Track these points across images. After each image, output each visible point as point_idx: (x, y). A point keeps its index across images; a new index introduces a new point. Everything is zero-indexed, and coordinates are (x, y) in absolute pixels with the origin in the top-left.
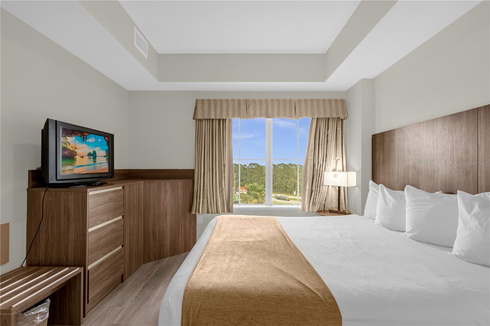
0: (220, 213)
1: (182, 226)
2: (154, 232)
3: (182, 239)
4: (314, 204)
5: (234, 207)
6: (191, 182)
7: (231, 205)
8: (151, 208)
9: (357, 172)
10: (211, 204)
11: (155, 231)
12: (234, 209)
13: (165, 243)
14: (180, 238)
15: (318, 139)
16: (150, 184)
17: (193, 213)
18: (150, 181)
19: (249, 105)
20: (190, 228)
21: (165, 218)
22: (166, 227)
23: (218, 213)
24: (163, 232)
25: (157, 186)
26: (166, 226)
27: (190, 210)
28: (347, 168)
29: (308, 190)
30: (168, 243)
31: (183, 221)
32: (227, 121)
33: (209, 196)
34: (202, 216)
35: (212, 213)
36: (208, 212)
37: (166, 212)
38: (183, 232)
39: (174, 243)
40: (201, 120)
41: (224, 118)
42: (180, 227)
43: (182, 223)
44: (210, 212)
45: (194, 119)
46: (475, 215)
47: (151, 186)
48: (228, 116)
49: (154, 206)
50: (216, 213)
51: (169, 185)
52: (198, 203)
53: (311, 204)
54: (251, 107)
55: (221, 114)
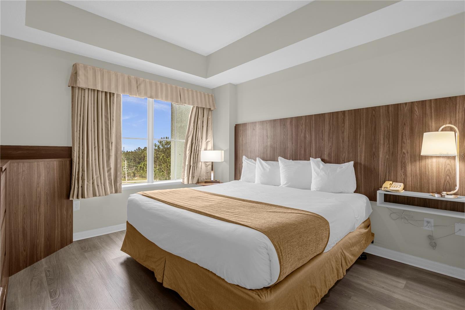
0: (109, 195)
1: (58, 216)
2: (24, 229)
3: (58, 233)
4: (193, 177)
5: (122, 187)
6: (68, 163)
7: (119, 185)
8: (19, 197)
9: (224, 151)
10: (98, 185)
11: (26, 228)
12: (122, 189)
13: (38, 241)
14: (56, 231)
15: (196, 123)
16: (18, 165)
17: (71, 199)
18: (18, 161)
19: (140, 84)
20: (67, 218)
21: (38, 209)
22: (39, 221)
23: (107, 195)
24: (36, 228)
25: (28, 167)
26: (39, 219)
27: (68, 197)
28: (215, 148)
29: (187, 165)
30: (42, 240)
31: (59, 210)
32: (115, 96)
33: (95, 177)
34: (79, 201)
35: (99, 196)
36: (94, 195)
37: (40, 201)
38: (59, 223)
39: (49, 239)
40: (82, 89)
41: (112, 92)
42: (57, 218)
43: (59, 212)
44: (98, 194)
45: (69, 86)
46: (322, 169)
47: (19, 168)
48: (118, 90)
49: (24, 195)
50: (105, 195)
51: (43, 166)
52: (80, 185)
53: (190, 178)
54: (142, 86)
55: (110, 86)
